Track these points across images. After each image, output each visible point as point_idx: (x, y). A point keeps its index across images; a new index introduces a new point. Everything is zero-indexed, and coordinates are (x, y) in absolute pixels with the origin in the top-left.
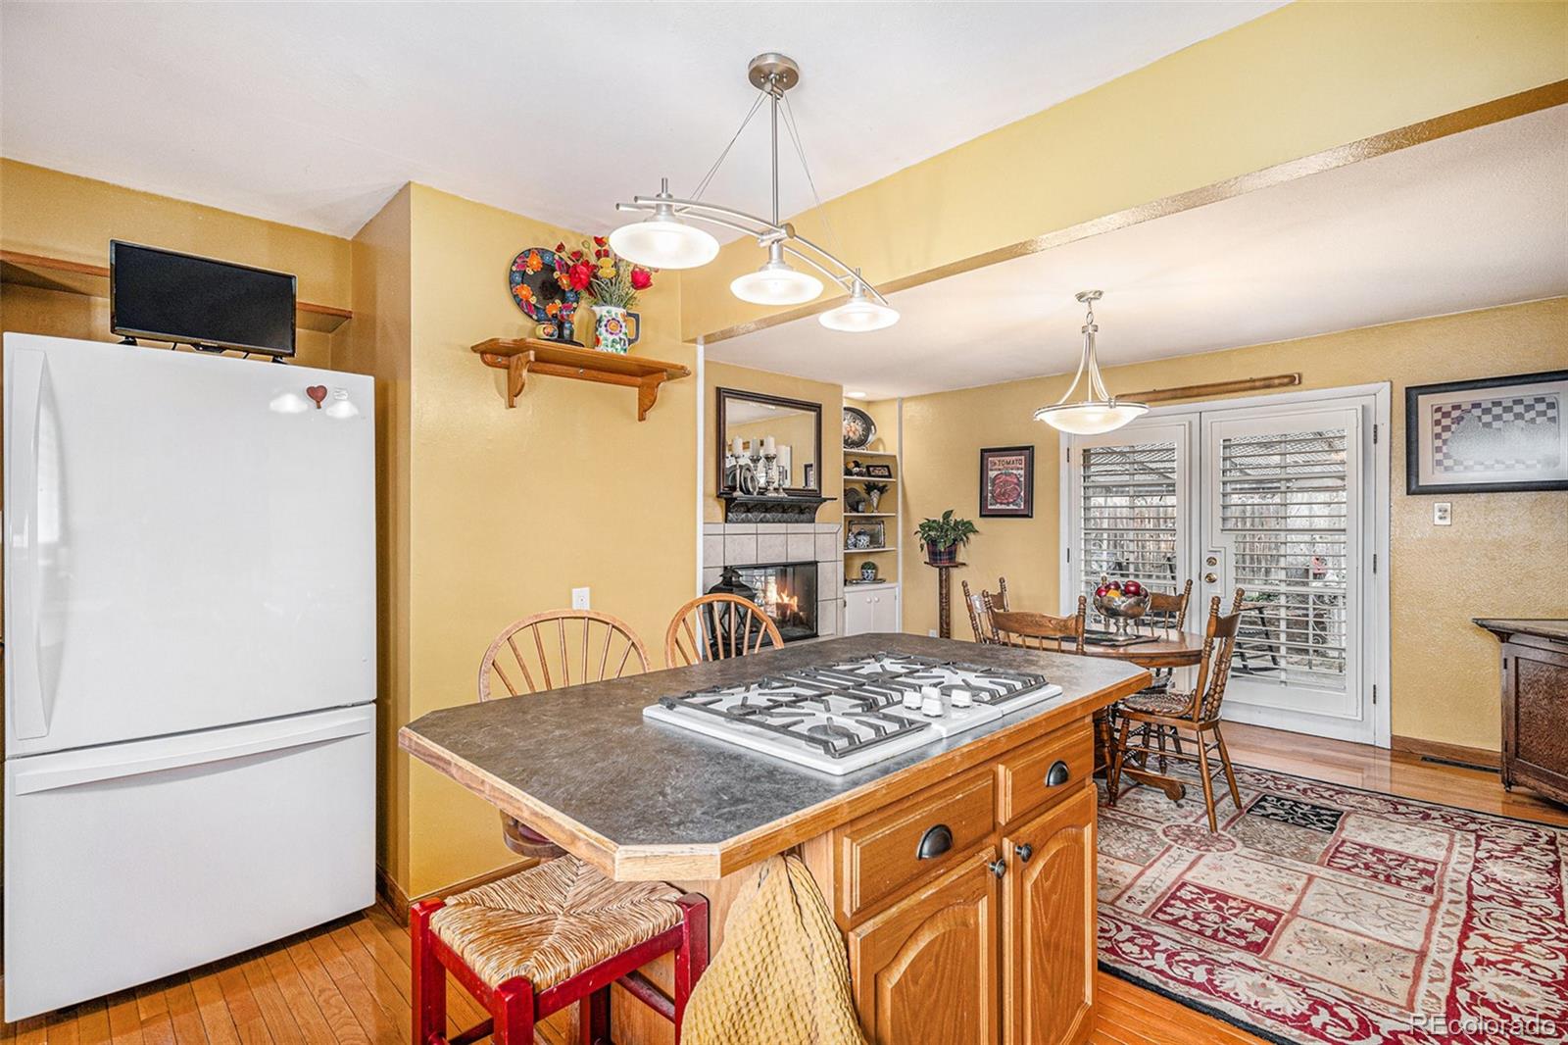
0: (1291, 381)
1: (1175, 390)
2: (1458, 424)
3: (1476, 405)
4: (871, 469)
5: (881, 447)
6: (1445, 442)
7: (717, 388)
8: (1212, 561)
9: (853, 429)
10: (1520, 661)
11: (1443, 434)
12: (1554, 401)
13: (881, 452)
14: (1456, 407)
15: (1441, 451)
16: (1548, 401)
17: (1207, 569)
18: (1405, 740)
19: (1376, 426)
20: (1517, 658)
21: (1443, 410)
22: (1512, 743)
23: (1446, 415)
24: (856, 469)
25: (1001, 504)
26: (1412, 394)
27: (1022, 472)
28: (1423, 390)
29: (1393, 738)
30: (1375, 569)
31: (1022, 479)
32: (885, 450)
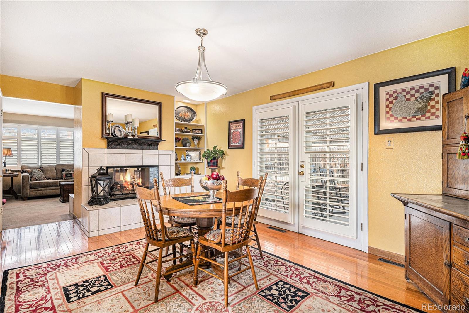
0: (332, 85)
1: (289, 92)
2: (396, 100)
3: (404, 90)
4: (194, 130)
5: (200, 123)
6: (390, 109)
7: (102, 93)
8: (302, 166)
9: (187, 115)
10: (411, 216)
11: (390, 105)
12: (438, 85)
13: (200, 124)
14: (395, 92)
15: (389, 113)
16: (435, 86)
17: (301, 170)
18: (373, 249)
19: (363, 103)
20: (410, 215)
21: (390, 94)
22: (408, 258)
23: (391, 96)
24: (185, 130)
25: (235, 143)
26: (377, 87)
27: (241, 130)
28: (381, 85)
29: (369, 248)
30: (362, 170)
31: (241, 133)
32: (201, 123)
